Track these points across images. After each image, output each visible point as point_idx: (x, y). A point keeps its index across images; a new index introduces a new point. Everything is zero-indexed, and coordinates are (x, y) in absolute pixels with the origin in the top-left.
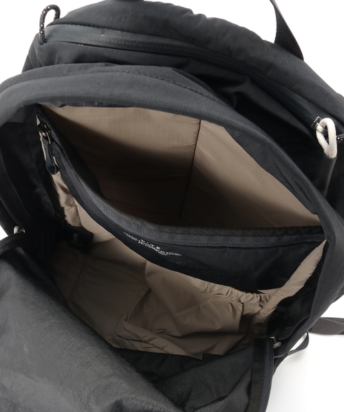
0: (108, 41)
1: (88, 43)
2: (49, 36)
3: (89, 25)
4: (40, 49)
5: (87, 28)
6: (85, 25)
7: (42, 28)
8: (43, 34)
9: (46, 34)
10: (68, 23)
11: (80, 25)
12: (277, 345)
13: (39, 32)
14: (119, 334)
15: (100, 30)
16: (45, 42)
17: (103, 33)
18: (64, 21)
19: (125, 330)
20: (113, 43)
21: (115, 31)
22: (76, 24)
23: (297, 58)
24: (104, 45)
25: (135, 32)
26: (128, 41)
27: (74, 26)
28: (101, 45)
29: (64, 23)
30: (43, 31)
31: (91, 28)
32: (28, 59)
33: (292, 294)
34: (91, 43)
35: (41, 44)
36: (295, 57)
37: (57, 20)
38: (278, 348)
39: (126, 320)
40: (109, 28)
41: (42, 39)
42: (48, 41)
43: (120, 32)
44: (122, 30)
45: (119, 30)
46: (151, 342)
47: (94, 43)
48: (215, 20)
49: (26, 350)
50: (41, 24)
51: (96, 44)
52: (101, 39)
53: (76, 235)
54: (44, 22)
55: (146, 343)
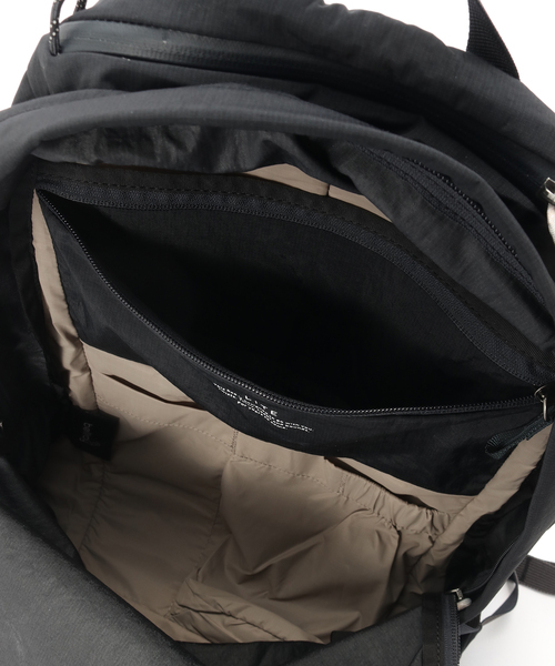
0: (174, 51)
1: (139, 55)
2: (67, 41)
3: (140, 24)
4: (50, 64)
5: (136, 27)
6: (132, 23)
7: (55, 27)
8: (57, 37)
9: (62, 37)
10: (102, 19)
11: (125, 22)
12: (463, 604)
13: (49, 31)
14: (182, 603)
15: (160, 33)
16: (61, 52)
17: (165, 38)
18: (94, 15)
19: (194, 594)
20: (184, 56)
21: (187, 35)
22: (117, 21)
23: (508, 77)
24: (167, 59)
25: (222, 37)
26: (210, 52)
27: (113, 24)
28: (162, 58)
29: (94, 19)
30: (57, 33)
31: (143, 29)
32: (26, 80)
33: (494, 507)
34: (144, 56)
35: (53, 55)
36: (504, 74)
37: (81, 12)
38: (464, 609)
39: (196, 578)
40: (176, 29)
41: (55, 45)
42: (66, 50)
43: (195, 36)
44: (200, 33)
45: (194, 33)
46: (240, 615)
47: (149, 56)
48: (363, 14)
49: (19, 649)
50: (52, 19)
51: (152, 57)
52: (161, 49)
53: (87, 427)
54: (58, 16)
55: (231, 615)
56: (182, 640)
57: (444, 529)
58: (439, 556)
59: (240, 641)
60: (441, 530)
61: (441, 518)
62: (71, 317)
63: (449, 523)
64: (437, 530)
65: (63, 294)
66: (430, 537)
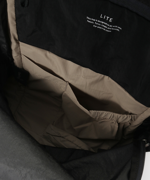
12: (147, 145)
14: (47, 132)
46: (66, 138)
55: (63, 138)
56: (46, 145)
57: (135, 120)
58: (132, 128)
59: (67, 148)
60: (133, 120)
61: (134, 117)
62: (17, 29)
63: (137, 118)
64: (132, 121)
65: (15, 18)
66: (130, 123)
